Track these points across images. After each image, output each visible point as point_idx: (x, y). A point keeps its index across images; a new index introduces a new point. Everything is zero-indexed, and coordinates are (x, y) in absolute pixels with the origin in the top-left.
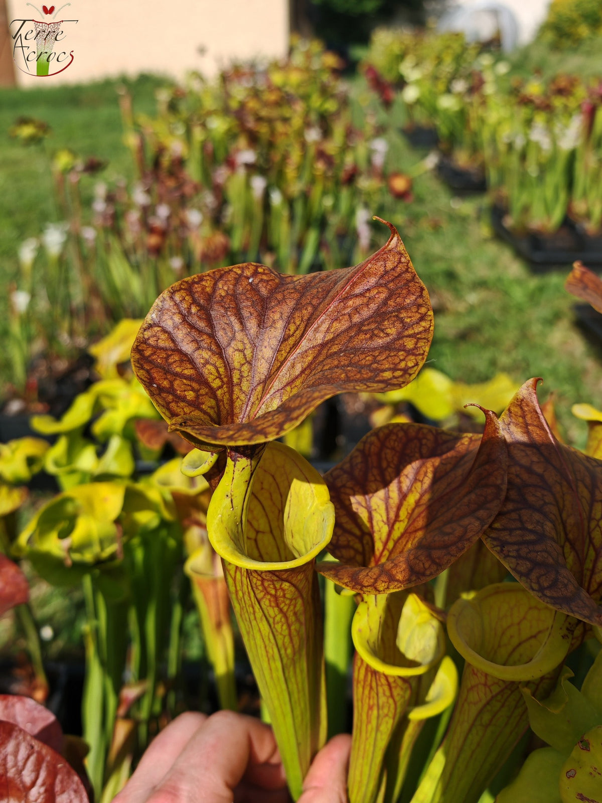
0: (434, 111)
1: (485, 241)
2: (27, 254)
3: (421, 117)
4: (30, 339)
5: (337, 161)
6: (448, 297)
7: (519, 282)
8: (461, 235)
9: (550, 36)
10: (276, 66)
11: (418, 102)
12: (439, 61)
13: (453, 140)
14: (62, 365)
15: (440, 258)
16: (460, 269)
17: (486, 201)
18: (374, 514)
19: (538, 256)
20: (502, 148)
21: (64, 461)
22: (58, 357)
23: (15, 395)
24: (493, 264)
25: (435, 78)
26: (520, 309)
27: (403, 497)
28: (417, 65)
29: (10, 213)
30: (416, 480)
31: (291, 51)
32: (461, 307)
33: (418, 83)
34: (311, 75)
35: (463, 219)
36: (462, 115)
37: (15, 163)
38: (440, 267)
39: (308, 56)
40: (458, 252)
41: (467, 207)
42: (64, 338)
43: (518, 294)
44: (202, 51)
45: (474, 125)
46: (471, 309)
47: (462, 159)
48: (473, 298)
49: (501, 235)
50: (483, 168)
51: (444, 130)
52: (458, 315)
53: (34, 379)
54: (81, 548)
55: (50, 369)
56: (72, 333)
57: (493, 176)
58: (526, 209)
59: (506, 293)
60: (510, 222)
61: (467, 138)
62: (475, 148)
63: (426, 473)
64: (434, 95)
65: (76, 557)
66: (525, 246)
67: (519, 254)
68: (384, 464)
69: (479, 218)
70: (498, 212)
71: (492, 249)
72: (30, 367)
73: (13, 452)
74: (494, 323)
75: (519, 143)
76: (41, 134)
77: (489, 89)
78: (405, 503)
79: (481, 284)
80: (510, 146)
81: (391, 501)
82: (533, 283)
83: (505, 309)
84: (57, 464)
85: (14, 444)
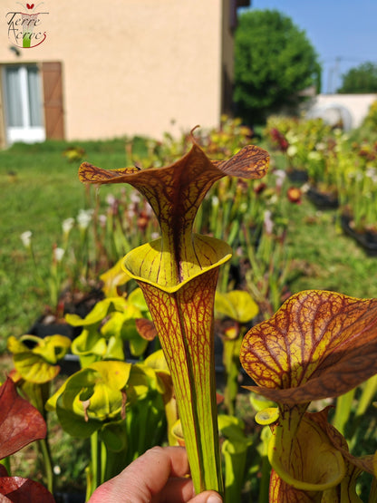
0: (306, 161)
1: (339, 236)
2: (67, 226)
3: (297, 164)
4: (62, 281)
5: (249, 185)
6: (317, 268)
7: (360, 260)
8: (323, 232)
9: (370, 124)
10: (213, 132)
11: (296, 155)
12: (308, 134)
13: (317, 178)
14: (80, 296)
15: (311, 245)
16: (323, 252)
17: (339, 212)
18: (292, 357)
19: (372, 246)
20: (348, 181)
21: (83, 348)
22: (78, 291)
23: (49, 312)
24: (343, 250)
25: (307, 143)
26: (362, 277)
27: (316, 343)
28: (296, 134)
29: (56, 209)
30: (326, 330)
31: (222, 124)
32: (325, 274)
33: (296, 144)
34: (234, 138)
35: (324, 223)
36: (323, 162)
37: (61, 181)
38: (311, 249)
39: (233, 127)
40: (321, 242)
41: (326, 216)
42: (83, 280)
43: (360, 268)
44: (173, 122)
45: (330, 169)
46: (331, 276)
47: (323, 188)
48: (333, 269)
49: (348, 233)
50: (336, 193)
51: (311, 172)
52: (324, 279)
53: (63, 303)
54: (95, 409)
55: (73, 298)
56: (87, 277)
57: (342, 198)
58: (364, 218)
59: (353, 267)
60: (353, 225)
61: (326, 177)
62: (331, 182)
63: (335, 325)
64: (306, 151)
65: (92, 415)
66: (363, 239)
67: (359, 244)
68: (302, 319)
69: (334, 223)
70: (346, 220)
71: (342, 241)
72: (61, 296)
73: (46, 343)
74: (346, 285)
75: (359, 179)
76: (80, 156)
77: (338, 149)
78: (318, 348)
79: (336, 261)
80: (353, 180)
81: (306, 347)
82: (369, 262)
83: (352, 277)
84: (79, 349)
85: (47, 339)
